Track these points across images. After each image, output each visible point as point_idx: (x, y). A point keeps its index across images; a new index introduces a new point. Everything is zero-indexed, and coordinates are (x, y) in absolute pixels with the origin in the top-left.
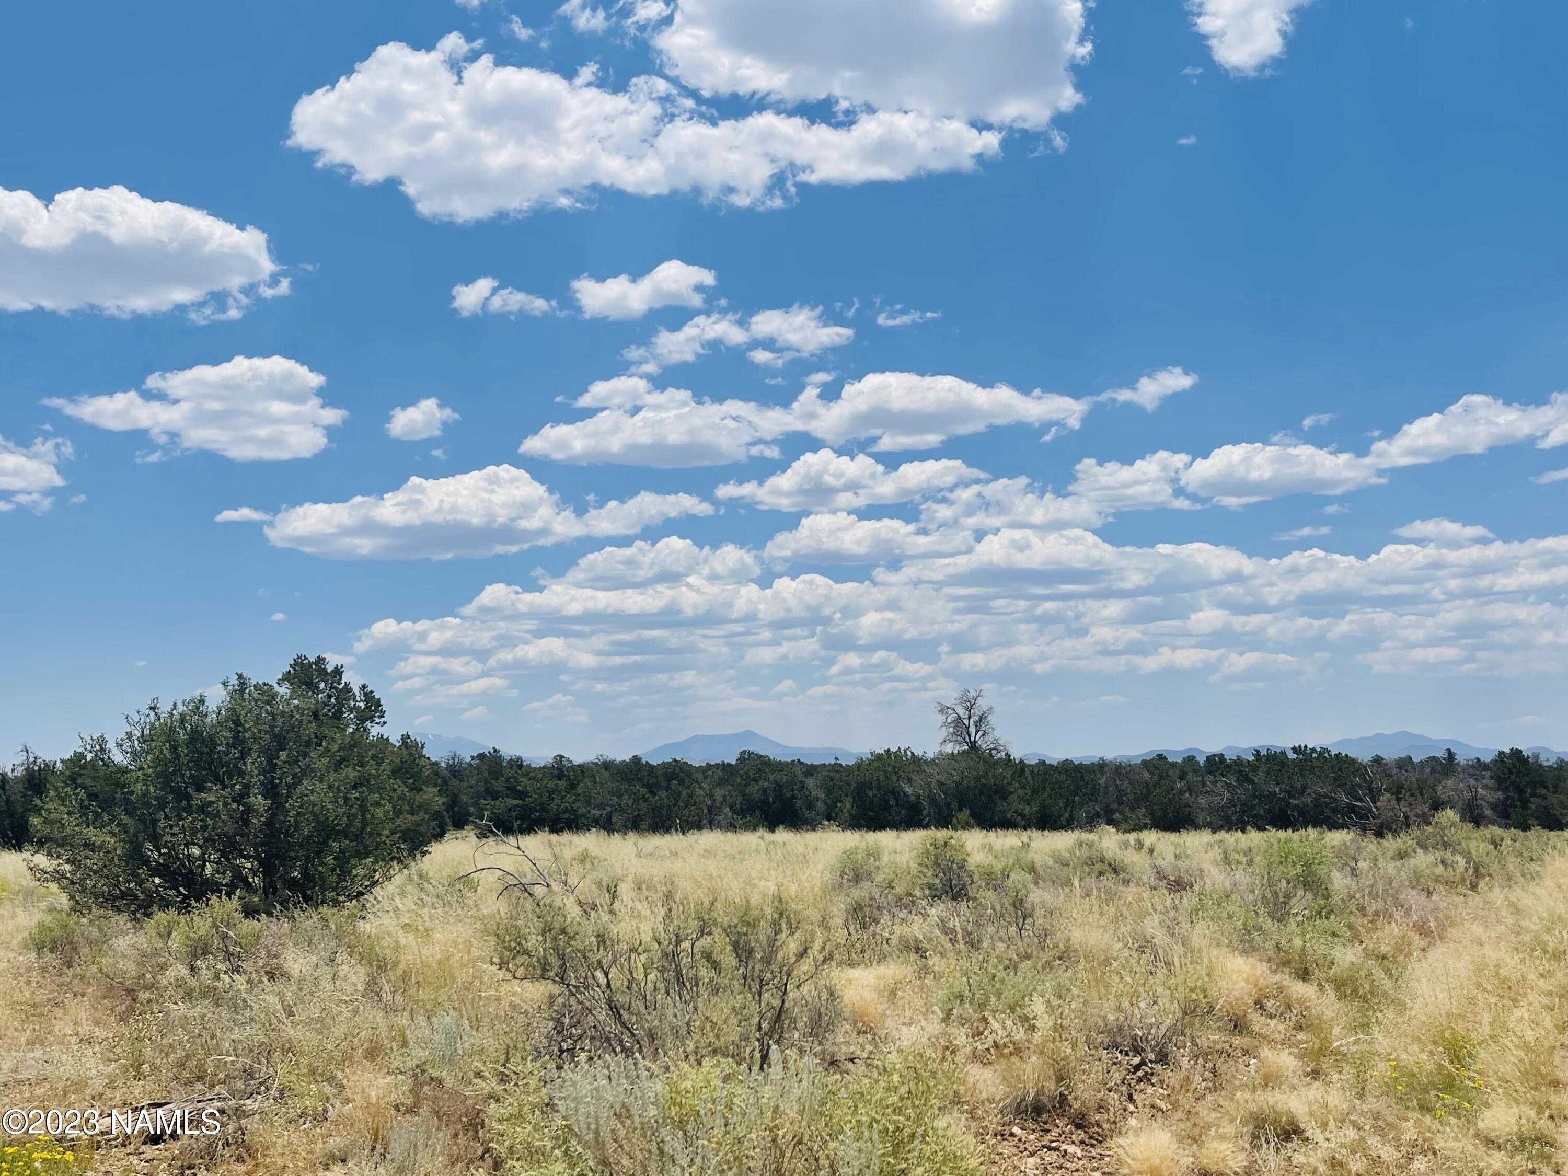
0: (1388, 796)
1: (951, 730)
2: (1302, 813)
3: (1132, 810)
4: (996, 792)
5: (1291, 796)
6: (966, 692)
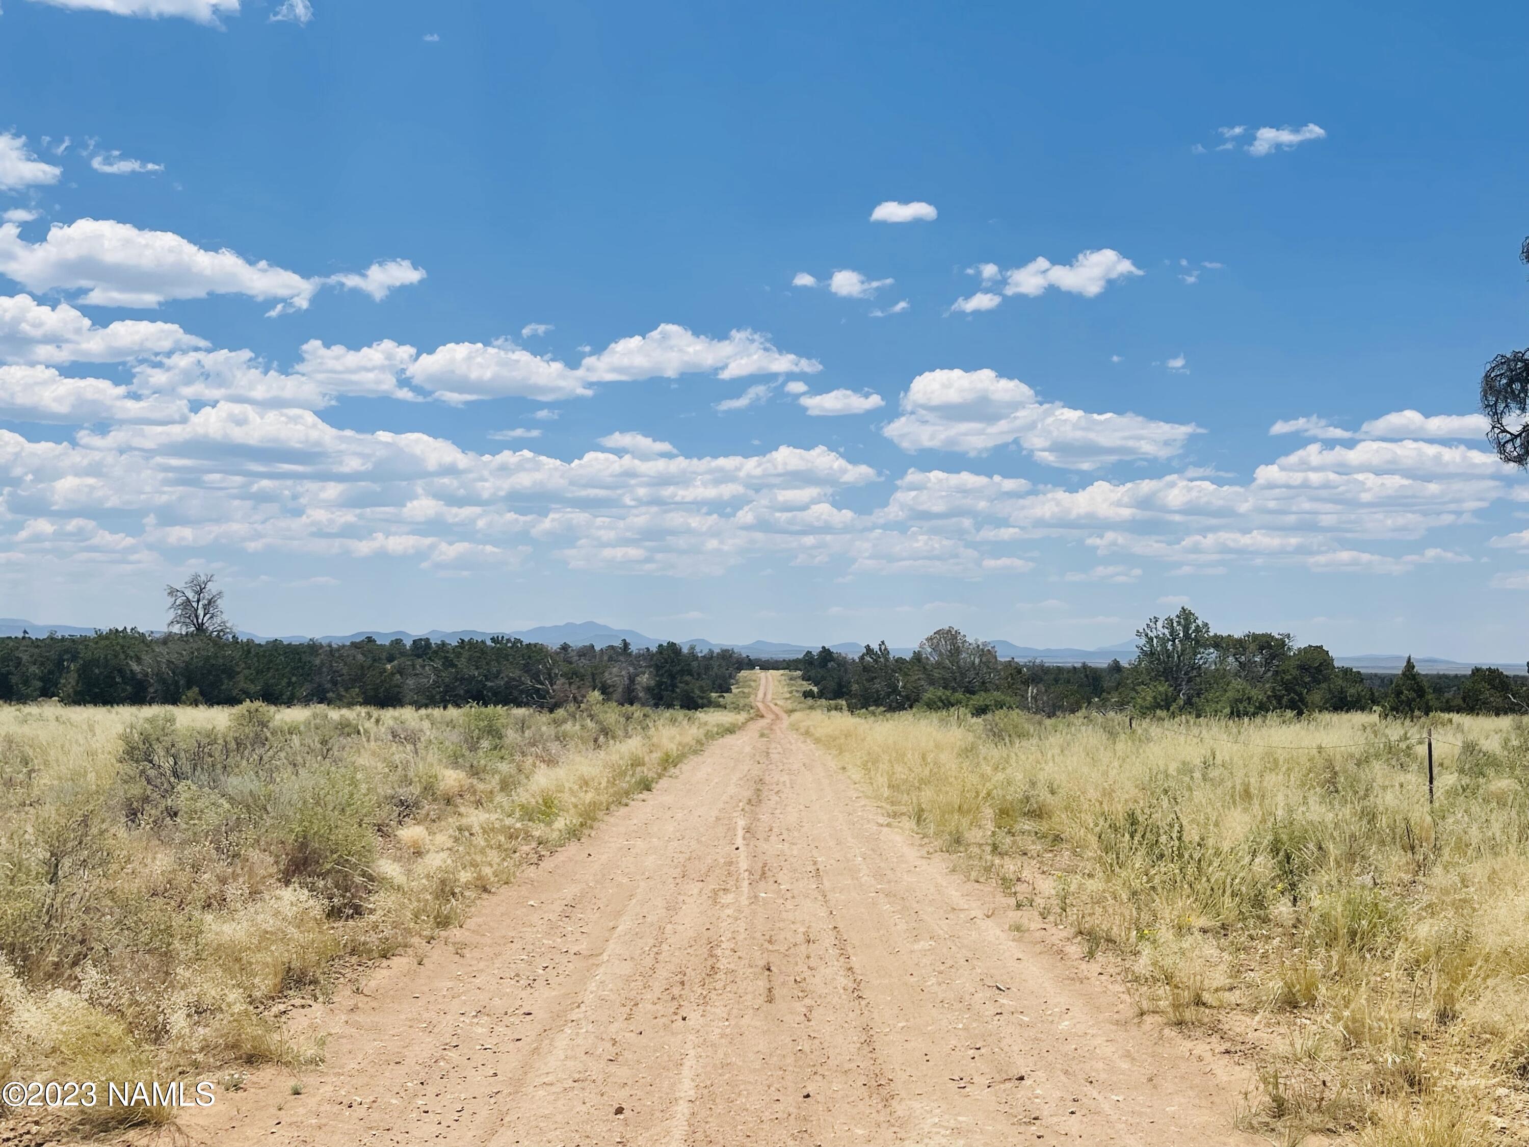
0: (562, 680)
1: (180, 612)
2: (495, 694)
3: (347, 690)
4: (223, 671)
5: (487, 680)
6: (197, 576)
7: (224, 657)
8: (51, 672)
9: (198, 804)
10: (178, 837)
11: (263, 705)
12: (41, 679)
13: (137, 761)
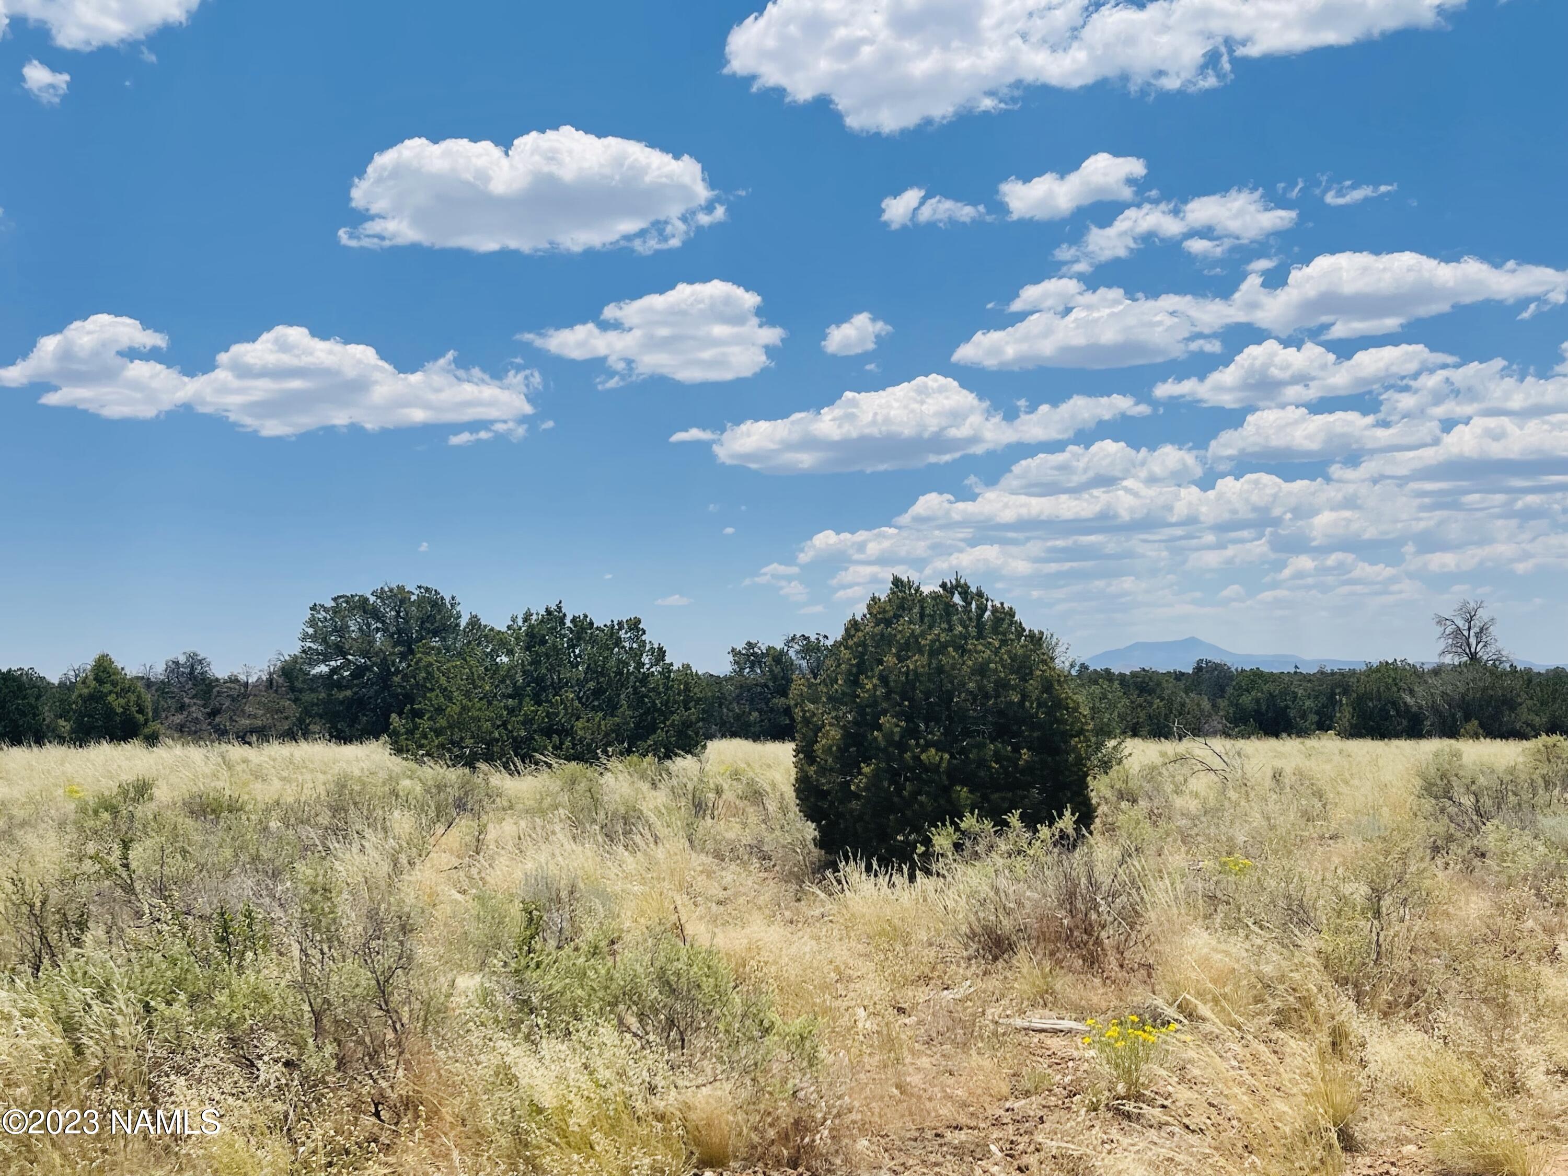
1: (1450, 641)
4: (1503, 703)
6: (1466, 603)
7: (1502, 687)
8: (1324, 706)
9: (1509, 846)
10: (1491, 880)
11: (1562, 739)
12: (1317, 713)
13: (1436, 798)
